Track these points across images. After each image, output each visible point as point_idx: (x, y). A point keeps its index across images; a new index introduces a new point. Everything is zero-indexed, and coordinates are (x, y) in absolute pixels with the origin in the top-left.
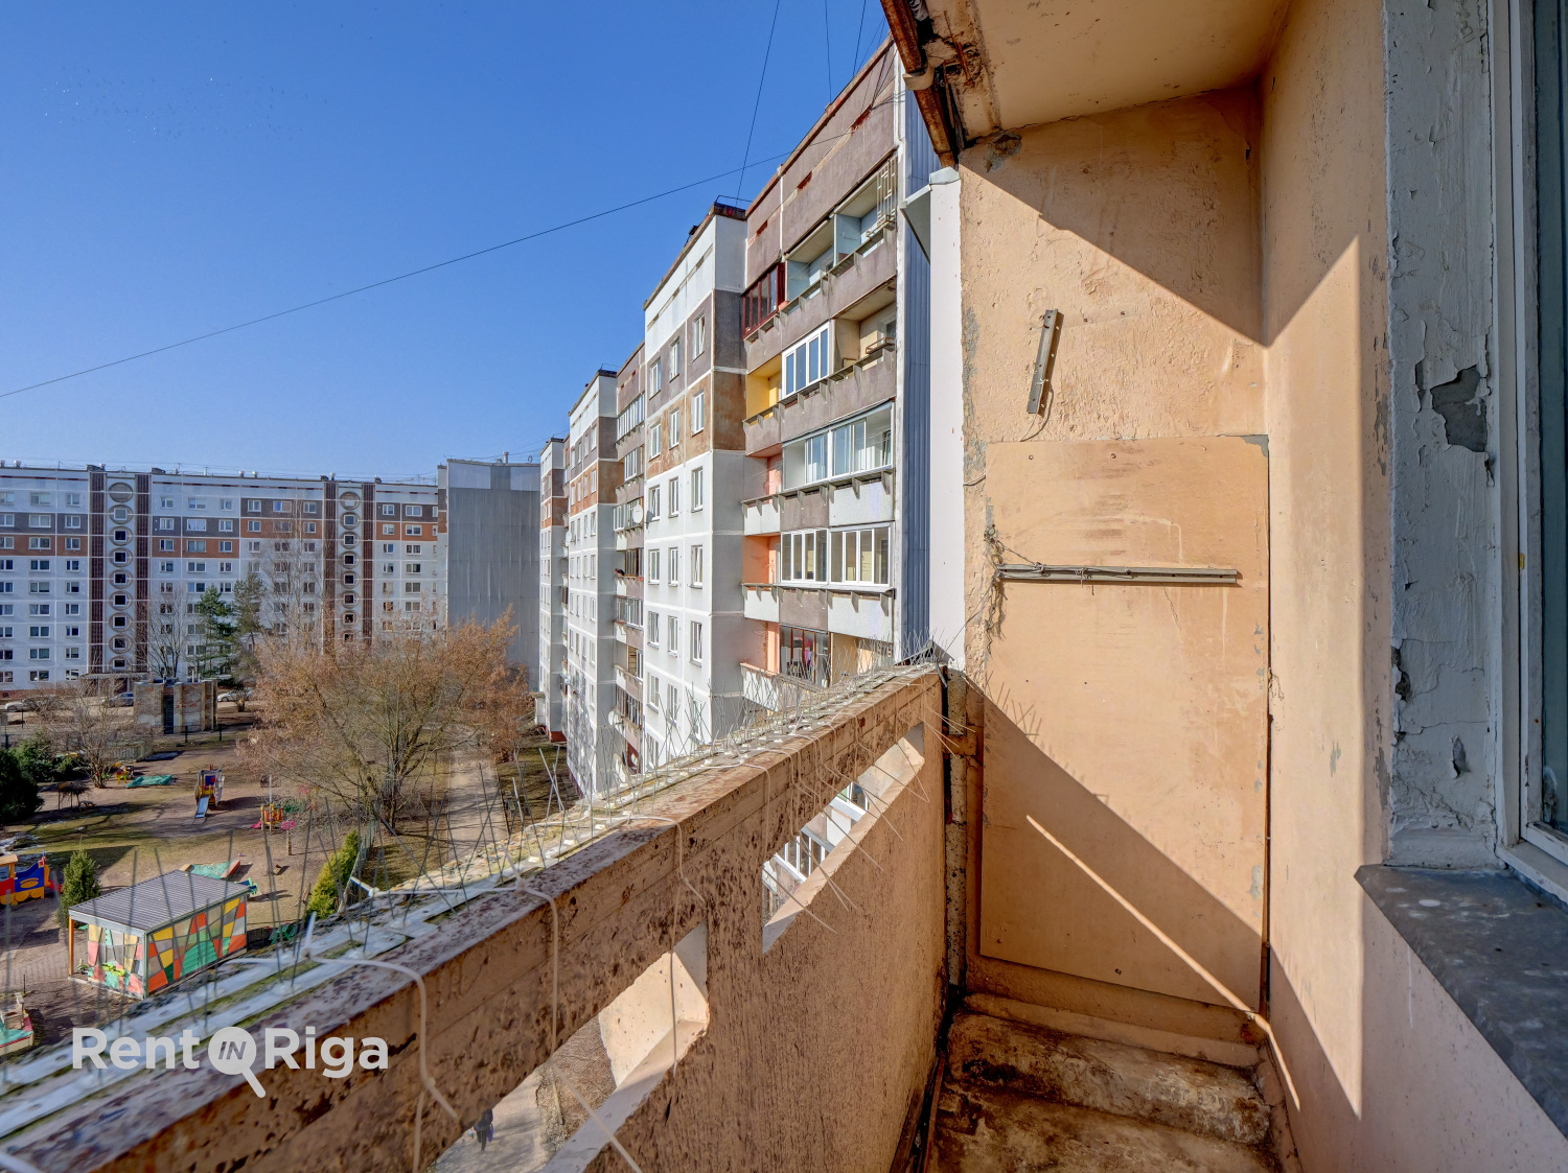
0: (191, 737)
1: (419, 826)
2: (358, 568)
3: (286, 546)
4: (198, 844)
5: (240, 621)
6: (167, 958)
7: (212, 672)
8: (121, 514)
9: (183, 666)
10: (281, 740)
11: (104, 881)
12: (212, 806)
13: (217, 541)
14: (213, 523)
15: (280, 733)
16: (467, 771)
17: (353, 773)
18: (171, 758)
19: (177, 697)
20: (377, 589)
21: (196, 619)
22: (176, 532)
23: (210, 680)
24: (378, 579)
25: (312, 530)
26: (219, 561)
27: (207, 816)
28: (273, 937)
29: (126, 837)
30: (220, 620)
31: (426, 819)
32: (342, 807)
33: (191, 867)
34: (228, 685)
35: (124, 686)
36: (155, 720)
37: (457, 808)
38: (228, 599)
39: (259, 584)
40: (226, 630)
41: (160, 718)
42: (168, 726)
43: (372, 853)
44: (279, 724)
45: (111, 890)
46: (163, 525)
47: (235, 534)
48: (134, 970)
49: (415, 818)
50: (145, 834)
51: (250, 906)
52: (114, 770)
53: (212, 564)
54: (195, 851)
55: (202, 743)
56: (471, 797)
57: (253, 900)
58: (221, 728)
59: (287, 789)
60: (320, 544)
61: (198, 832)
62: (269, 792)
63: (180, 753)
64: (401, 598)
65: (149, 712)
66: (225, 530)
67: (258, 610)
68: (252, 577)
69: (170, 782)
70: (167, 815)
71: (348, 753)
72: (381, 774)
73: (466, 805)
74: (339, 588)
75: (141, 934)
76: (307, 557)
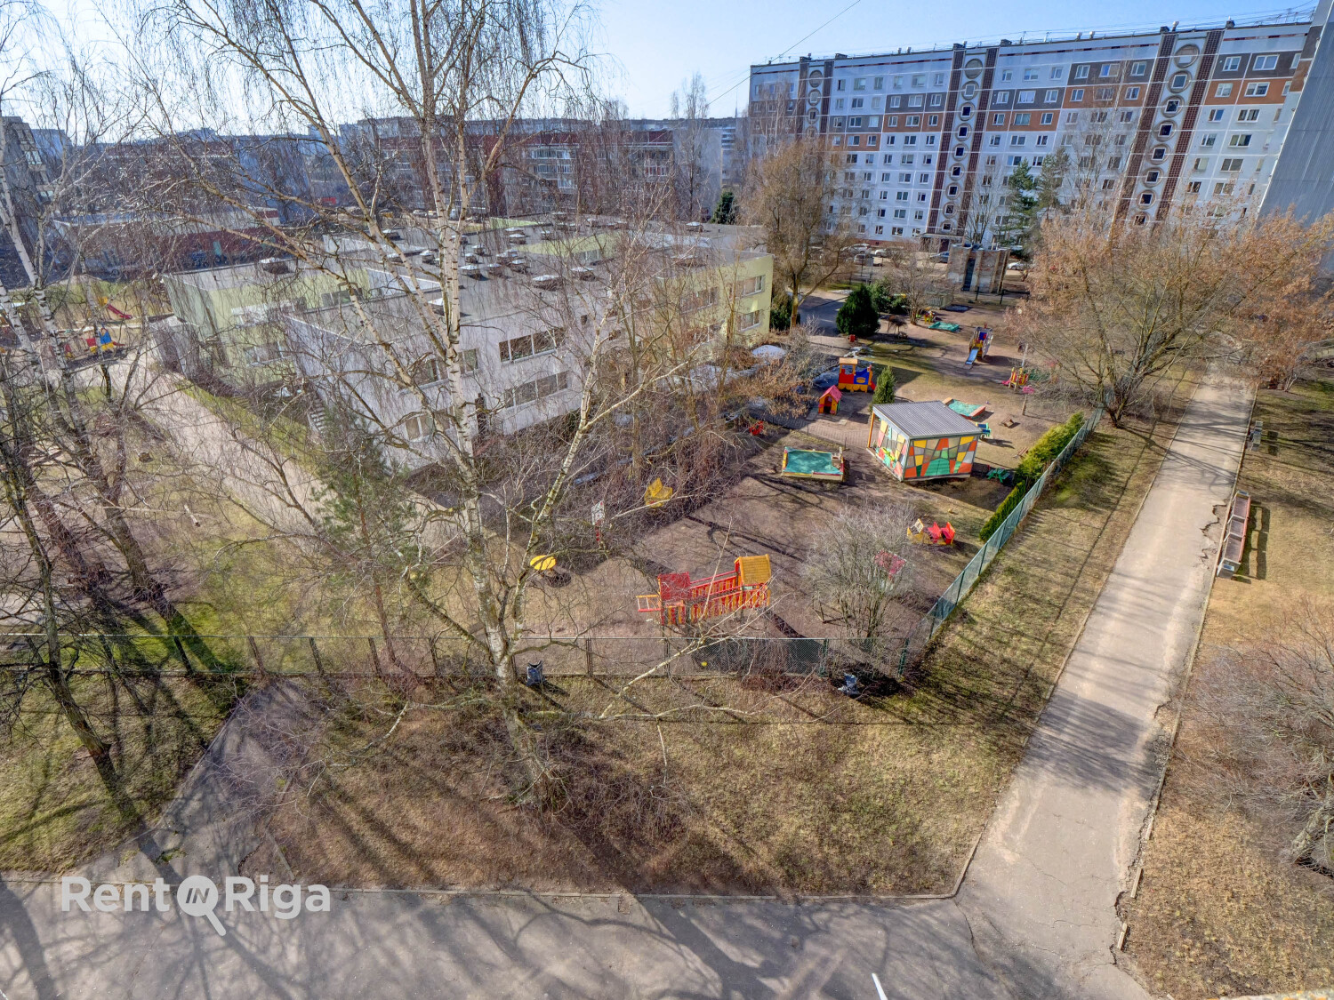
0: (980, 297)
1: (1143, 426)
2: (1172, 142)
3: (1103, 117)
4: (962, 384)
5: (1041, 195)
6: (919, 461)
7: (1007, 243)
8: (970, 91)
9: (988, 235)
10: (1040, 316)
11: (899, 393)
12: (979, 357)
13: (1040, 112)
14: (1041, 93)
15: (1044, 309)
16: (1219, 387)
17: (1094, 361)
18: (962, 311)
19: (978, 261)
20: (1187, 165)
21: (1007, 192)
22: (1007, 106)
23: (1005, 249)
24: (1191, 155)
25: (1134, 96)
26: (1036, 134)
27: (974, 364)
28: (990, 474)
29: (919, 365)
30: (1026, 193)
31: (1155, 422)
32: (1074, 387)
33: (952, 401)
34: (1018, 255)
35: (945, 244)
36: (958, 278)
37: (1192, 422)
38: (1035, 173)
39: (1067, 158)
40: (1028, 203)
41: (962, 277)
42: (966, 286)
43: (1091, 436)
44: (1044, 300)
45: (903, 401)
46: (999, 101)
47: (1057, 105)
48: (900, 460)
49: (1140, 417)
50: (932, 367)
51: (980, 444)
52: (924, 313)
53: (1031, 136)
54: (959, 389)
55: (987, 304)
56: (1212, 415)
57: (986, 440)
58: (1003, 293)
59: (1036, 359)
60: (1138, 113)
61: (964, 376)
62: (1023, 357)
63: (969, 308)
64: (1210, 179)
65: (956, 271)
66: (1050, 101)
67: (1058, 186)
68: (1061, 151)
69: (956, 330)
70: (948, 356)
71: (1097, 341)
72: (1122, 368)
73: (1202, 422)
74: (1145, 165)
75: (907, 438)
76: (1121, 128)
